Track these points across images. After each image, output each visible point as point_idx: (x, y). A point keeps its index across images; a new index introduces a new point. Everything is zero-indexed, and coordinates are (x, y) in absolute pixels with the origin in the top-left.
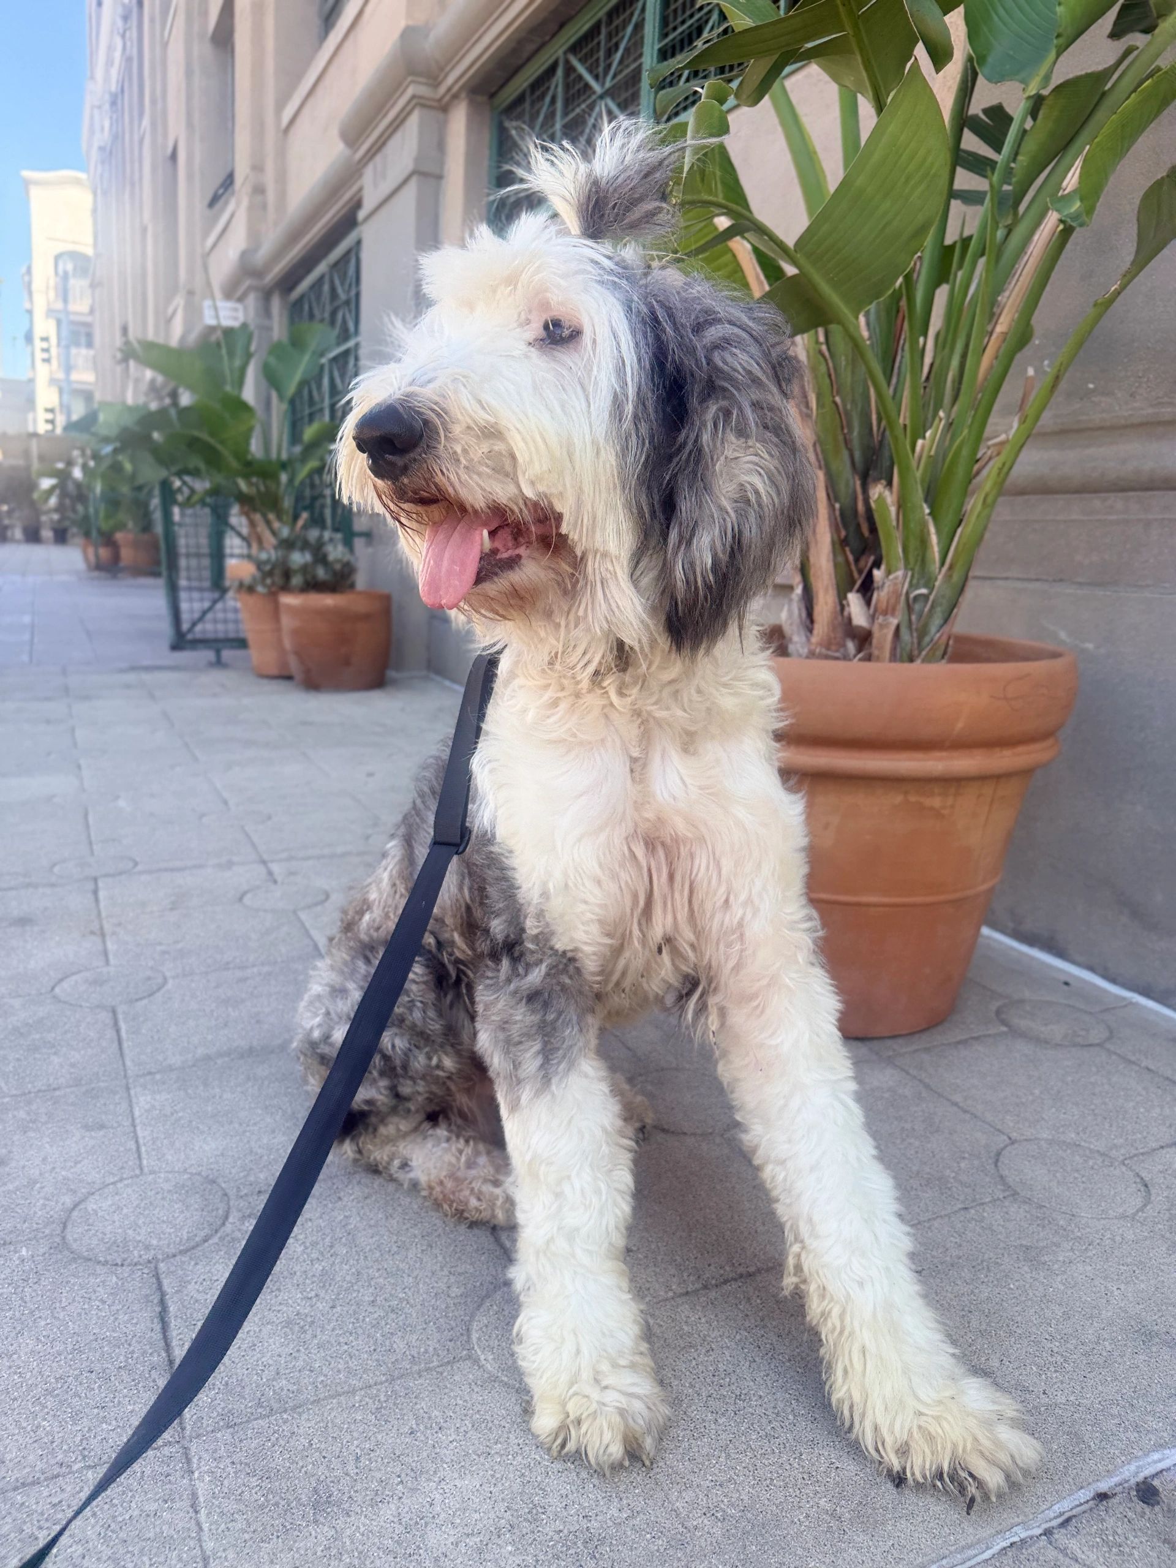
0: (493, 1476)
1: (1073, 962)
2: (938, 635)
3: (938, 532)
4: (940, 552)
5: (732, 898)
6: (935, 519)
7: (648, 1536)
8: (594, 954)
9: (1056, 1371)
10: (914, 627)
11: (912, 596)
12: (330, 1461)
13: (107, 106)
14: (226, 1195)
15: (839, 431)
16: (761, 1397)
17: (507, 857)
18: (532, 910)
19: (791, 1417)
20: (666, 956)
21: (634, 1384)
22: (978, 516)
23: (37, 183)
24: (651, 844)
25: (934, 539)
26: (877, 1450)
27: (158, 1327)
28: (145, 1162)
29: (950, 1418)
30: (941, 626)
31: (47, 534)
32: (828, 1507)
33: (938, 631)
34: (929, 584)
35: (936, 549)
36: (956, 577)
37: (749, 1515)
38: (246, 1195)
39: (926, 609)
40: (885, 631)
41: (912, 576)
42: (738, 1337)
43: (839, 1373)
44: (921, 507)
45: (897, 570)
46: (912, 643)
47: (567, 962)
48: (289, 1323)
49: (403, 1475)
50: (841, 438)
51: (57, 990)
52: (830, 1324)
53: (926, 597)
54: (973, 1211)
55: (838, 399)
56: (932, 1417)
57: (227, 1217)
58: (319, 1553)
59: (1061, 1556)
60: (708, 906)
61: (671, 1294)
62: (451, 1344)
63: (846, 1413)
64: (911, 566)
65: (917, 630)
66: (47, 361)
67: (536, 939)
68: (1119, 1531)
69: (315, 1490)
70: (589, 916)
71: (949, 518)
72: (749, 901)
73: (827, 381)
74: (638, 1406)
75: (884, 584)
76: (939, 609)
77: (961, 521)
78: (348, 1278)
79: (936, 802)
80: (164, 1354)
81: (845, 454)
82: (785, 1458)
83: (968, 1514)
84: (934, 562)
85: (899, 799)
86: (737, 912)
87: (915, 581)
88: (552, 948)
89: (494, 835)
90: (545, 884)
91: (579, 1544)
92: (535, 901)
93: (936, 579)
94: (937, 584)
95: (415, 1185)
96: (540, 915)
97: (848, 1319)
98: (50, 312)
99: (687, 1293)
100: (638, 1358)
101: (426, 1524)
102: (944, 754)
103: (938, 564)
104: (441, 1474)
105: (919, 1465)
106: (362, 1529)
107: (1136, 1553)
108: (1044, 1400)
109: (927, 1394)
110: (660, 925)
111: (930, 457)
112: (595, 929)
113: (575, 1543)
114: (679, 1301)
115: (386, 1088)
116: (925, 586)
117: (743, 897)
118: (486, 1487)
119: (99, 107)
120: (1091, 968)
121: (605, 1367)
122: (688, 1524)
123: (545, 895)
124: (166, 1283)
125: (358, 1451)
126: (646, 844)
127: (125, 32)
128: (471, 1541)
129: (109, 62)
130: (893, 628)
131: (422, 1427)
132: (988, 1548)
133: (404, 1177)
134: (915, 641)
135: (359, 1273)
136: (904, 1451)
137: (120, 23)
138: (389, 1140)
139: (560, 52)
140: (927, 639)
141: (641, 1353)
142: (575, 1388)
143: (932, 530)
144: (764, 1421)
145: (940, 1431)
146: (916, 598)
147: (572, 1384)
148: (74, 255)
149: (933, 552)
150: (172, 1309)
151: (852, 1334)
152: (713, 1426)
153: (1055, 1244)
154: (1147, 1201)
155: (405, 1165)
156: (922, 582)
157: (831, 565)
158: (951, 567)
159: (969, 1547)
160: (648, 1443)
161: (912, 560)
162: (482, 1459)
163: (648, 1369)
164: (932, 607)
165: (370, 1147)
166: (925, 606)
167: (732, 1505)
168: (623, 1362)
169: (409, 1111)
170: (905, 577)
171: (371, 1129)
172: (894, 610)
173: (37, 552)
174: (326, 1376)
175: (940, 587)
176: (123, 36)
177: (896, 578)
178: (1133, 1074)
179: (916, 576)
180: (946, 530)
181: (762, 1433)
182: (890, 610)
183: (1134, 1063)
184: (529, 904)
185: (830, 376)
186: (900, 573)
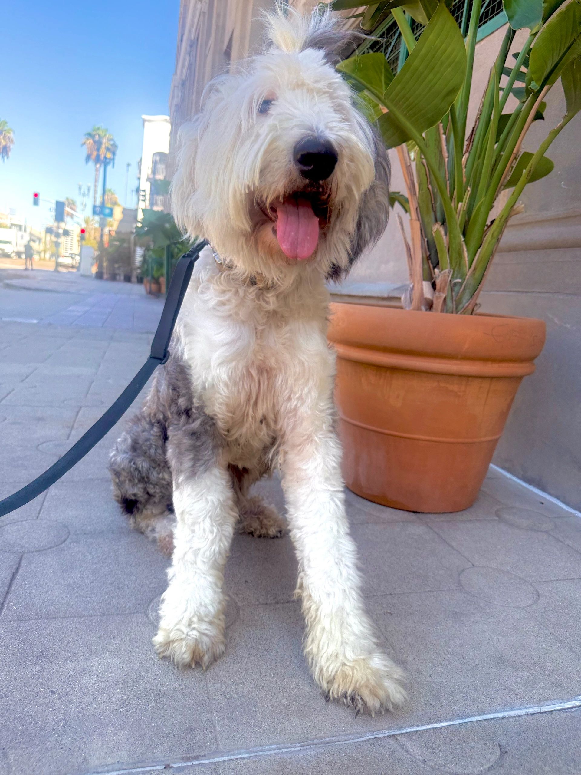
0: (127, 660)
1: (550, 494)
2: (467, 304)
3: (468, 251)
4: (469, 260)
5: (292, 396)
6: (466, 244)
7: (188, 698)
8: (223, 419)
9: (441, 668)
10: (454, 299)
11: (453, 282)
12: (55, 641)
13: (180, 86)
14: (69, 532)
15: (430, 203)
16: (277, 652)
17: (188, 369)
18: (196, 395)
19: (288, 663)
20: (264, 426)
21: (206, 629)
22: (489, 243)
23: (149, 121)
24: (261, 371)
25: (466, 254)
26: (319, 680)
27: (9, 578)
28: (40, 515)
29: (358, 668)
30: (469, 300)
31: (134, 279)
32: (286, 703)
33: (467, 302)
34: (463, 277)
35: (467, 259)
36: (478, 274)
37: (243, 699)
38: (78, 534)
39: (461, 290)
40: (439, 300)
41: (454, 272)
42: (280, 626)
43: (310, 639)
44: (459, 236)
45: (446, 269)
46: (453, 307)
47: (210, 421)
48: (69, 585)
49: (86, 653)
50: (430, 206)
51: (40, 447)
52: (310, 615)
53: (461, 284)
54: (435, 593)
55: (430, 187)
56: (350, 666)
57: (64, 541)
58: (29, 676)
59: (398, 748)
60: (280, 399)
61: (257, 603)
62: (138, 606)
63: (310, 660)
64: (453, 267)
65: (455, 300)
66: (144, 200)
67: (197, 408)
68: (437, 743)
69: (42, 651)
70: (221, 400)
71: (473, 242)
72: (300, 398)
73: (425, 177)
74: (205, 639)
75: (439, 276)
76: (467, 291)
77: (481, 245)
78: (105, 573)
79: (455, 388)
80: (6, 588)
81: (432, 214)
82: (275, 679)
83: (356, 718)
84: (466, 266)
85: (435, 384)
86: (294, 403)
87: (455, 275)
88: (204, 413)
89: (182, 359)
90: (204, 383)
91: (152, 695)
92: (199, 391)
93: (466, 275)
94: (467, 277)
95: (154, 541)
96: (200, 398)
97: (319, 612)
98: (148, 179)
99: (266, 604)
100: (216, 621)
101: (85, 673)
102: (459, 362)
103: (467, 267)
104: (103, 656)
105: (337, 689)
106: (55, 670)
107: (441, 754)
108: (429, 679)
109: (350, 655)
110: (261, 410)
111: (464, 211)
112: (224, 408)
113: (150, 694)
114: (260, 606)
115: (142, 488)
116: (461, 278)
117: (297, 396)
118: (121, 665)
119: (177, 87)
120: (558, 498)
121: (195, 619)
122: (211, 698)
123: (204, 388)
124: (23, 561)
125: (71, 640)
126: (258, 370)
127: (190, 52)
128: (101, 684)
129: (183, 67)
130: (443, 299)
131: (105, 636)
132: (361, 737)
133: (151, 536)
134: (455, 307)
135: (111, 571)
136: (331, 682)
137: (188, 48)
138: (147, 517)
139: (366, 49)
140: (461, 306)
141: (220, 619)
142: (178, 627)
143: (465, 249)
144: (273, 662)
145: (351, 673)
146: (455, 284)
147: (177, 624)
148: (161, 154)
149: (465, 260)
150: (20, 572)
151: (319, 621)
152: (246, 660)
153: (472, 614)
154: (535, 602)
155: (153, 530)
156: (459, 276)
157: (421, 270)
158: (475, 269)
159: (351, 734)
160: (206, 658)
161: (454, 264)
162: (126, 653)
163: (220, 627)
164: (464, 289)
165: (139, 520)
166: (460, 289)
167: (237, 693)
168: (206, 619)
169: (155, 503)
170: (449, 272)
171: (140, 512)
172: (444, 289)
173: (128, 286)
174: (73, 609)
175: (468, 279)
176: (190, 55)
177: (445, 273)
178: (558, 546)
179: (456, 272)
180: (472, 250)
181: (269, 667)
182: (442, 290)
183: (561, 542)
184: (196, 392)
185: (426, 175)
186: (447, 271)
